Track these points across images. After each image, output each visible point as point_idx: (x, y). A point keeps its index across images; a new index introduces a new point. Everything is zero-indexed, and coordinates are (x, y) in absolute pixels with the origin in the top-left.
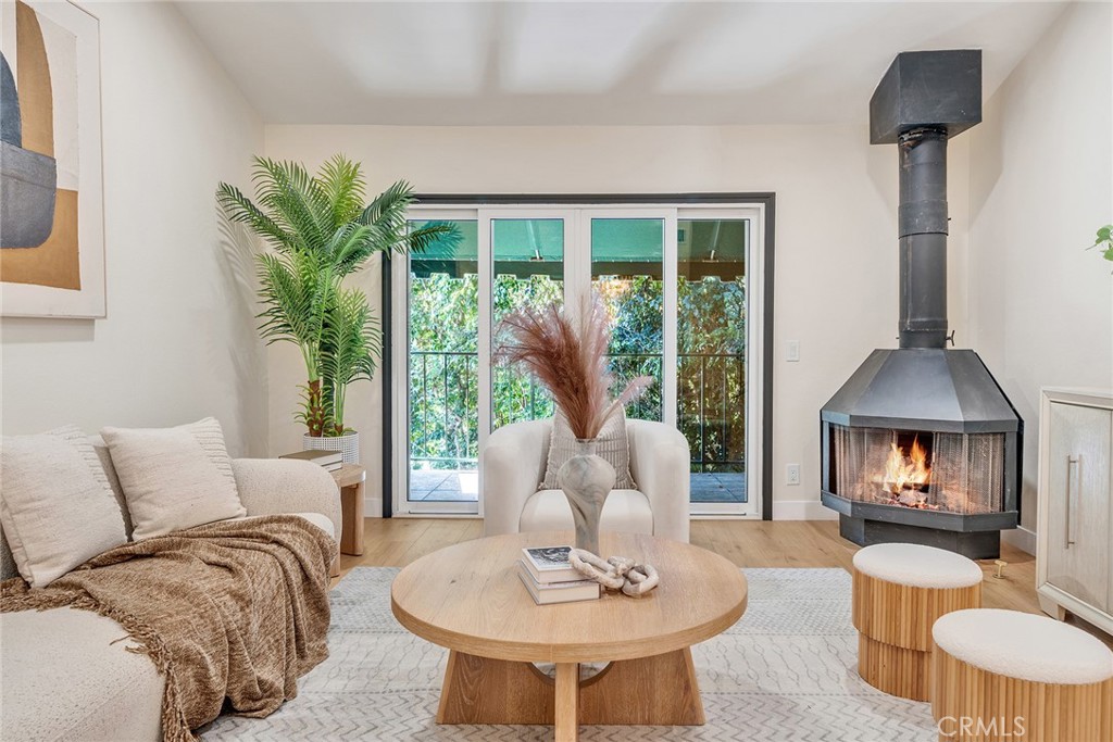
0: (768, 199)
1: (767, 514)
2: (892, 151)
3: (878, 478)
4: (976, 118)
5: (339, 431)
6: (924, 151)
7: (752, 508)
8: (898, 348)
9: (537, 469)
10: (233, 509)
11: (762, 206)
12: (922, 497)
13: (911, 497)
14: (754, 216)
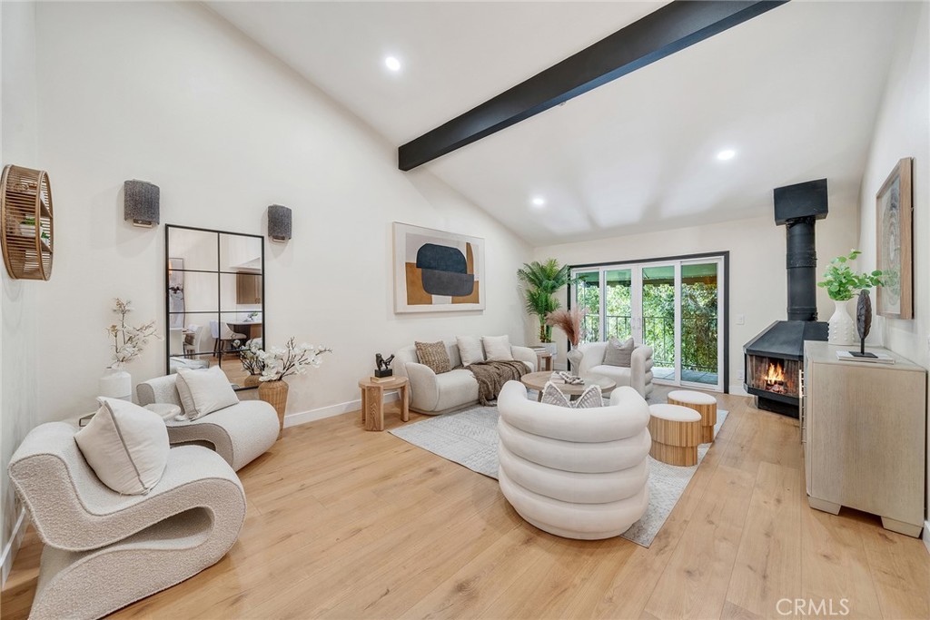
0: (726, 254)
1: (726, 391)
2: (783, 228)
3: (766, 378)
4: (826, 211)
5: (550, 342)
6: (798, 229)
7: (720, 387)
8: (786, 319)
9: (602, 358)
10: (510, 358)
11: (723, 257)
12: (782, 388)
13: (776, 388)
14: (720, 261)
